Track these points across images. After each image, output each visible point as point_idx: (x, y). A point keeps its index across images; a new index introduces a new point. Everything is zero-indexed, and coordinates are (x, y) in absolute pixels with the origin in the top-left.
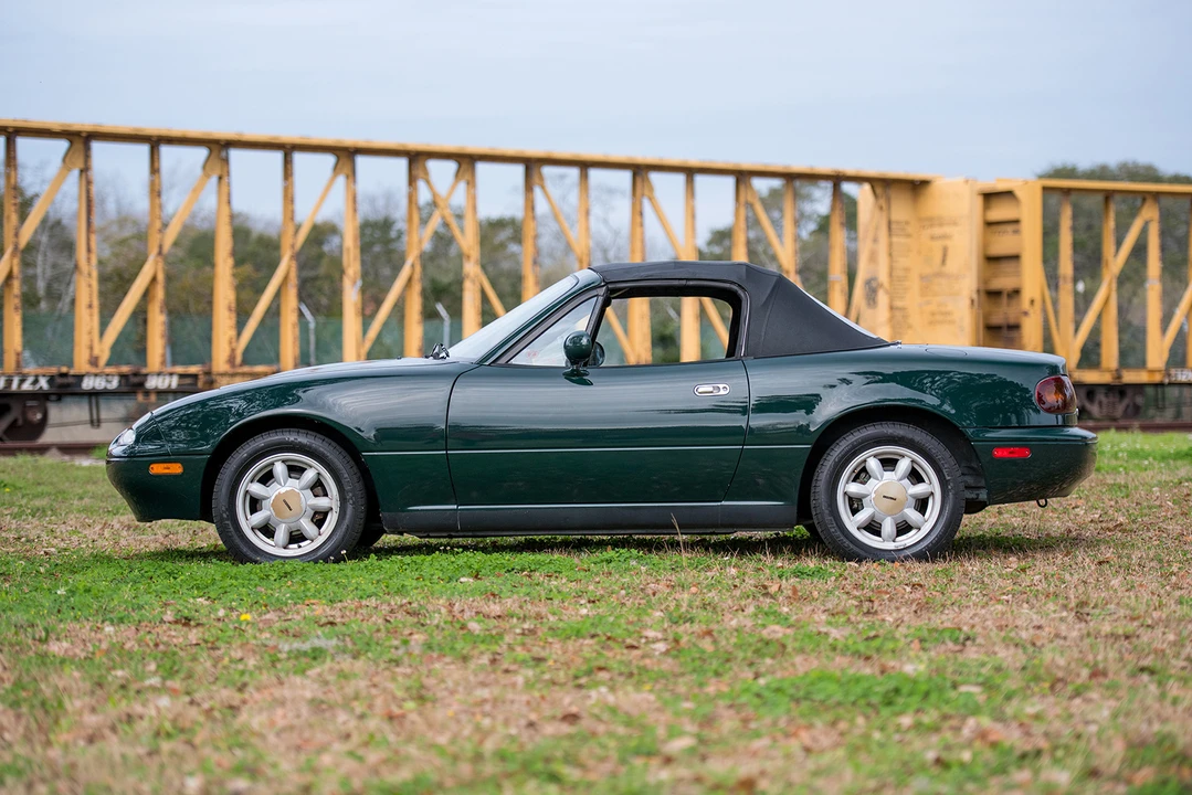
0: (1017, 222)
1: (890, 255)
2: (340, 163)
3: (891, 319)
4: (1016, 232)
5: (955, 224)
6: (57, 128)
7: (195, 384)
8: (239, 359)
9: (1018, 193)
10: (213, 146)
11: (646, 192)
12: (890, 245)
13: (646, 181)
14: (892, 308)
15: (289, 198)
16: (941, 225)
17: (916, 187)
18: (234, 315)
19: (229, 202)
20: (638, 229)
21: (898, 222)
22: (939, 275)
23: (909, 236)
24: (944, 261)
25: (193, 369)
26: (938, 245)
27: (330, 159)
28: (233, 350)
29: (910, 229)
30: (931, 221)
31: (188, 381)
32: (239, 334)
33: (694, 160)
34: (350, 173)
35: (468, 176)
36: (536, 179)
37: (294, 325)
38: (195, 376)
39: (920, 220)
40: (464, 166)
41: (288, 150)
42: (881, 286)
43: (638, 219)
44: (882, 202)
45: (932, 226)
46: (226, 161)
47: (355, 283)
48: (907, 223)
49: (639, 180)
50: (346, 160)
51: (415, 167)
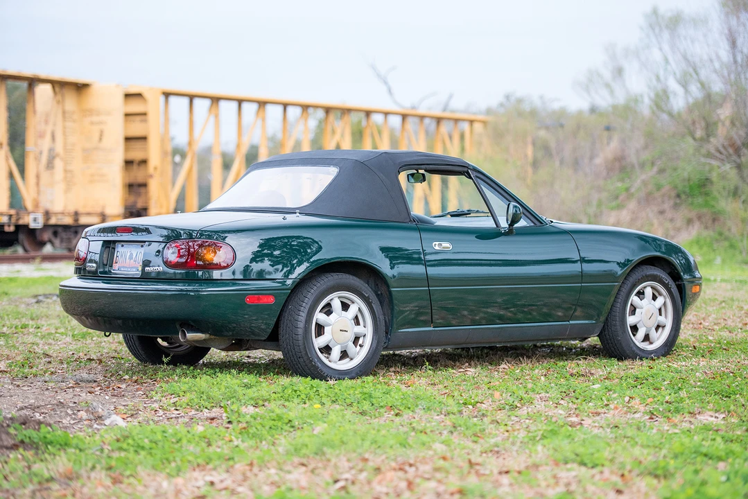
0: (145, 114)
1: (64, 134)
3: (65, 178)
5: (109, 114)
12: (64, 128)
14: (66, 171)
16: (98, 114)
17: (80, 88)
21: (69, 112)
22: (96, 149)
23: (75, 122)
24: (100, 139)
26: (96, 128)
29: (76, 117)
30: (89, 112)
39: (83, 111)
42: (58, 155)
44: (59, 97)
45: (91, 115)
48: (74, 112)
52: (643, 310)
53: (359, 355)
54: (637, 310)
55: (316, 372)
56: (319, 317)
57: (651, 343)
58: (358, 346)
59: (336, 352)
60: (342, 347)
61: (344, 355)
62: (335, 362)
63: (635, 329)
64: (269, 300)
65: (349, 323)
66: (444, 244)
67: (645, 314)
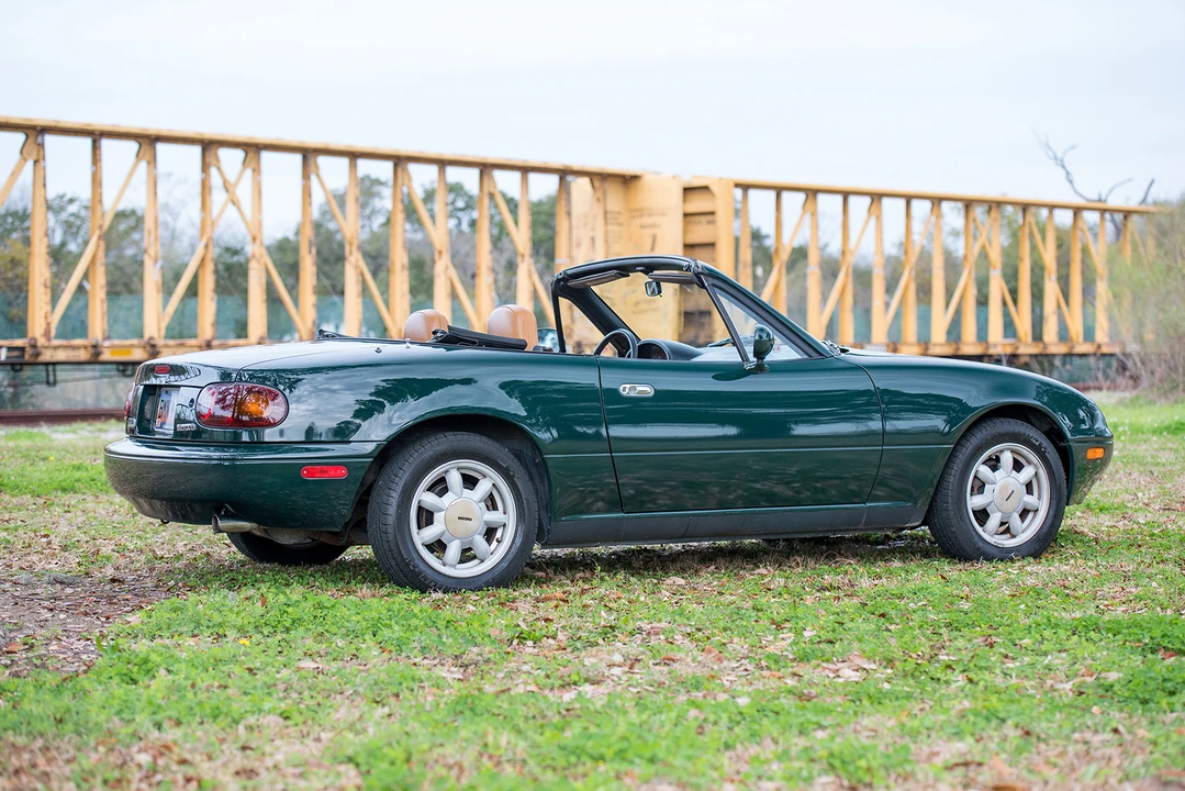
0: (713, 213)
1: (606, 241)
2: (143, 149)
4: (712, 222)
5: (664, 214)
7: (23, 356)
8: (53, 332)
9: (714, 188)
10: (30, 132)
12: (606, 232)
13: (405, 170)
15: (96, 181)
16: (650, 215)
17: (628, 181)
18: (49, 291)
19: (45, 185)
21: (612, 213)
23: (620, 225)
24: (653, 247)
25: (19, 342)
26: (647, 233)
27: (133, 146)
28: (48, 324)
29: (622, 219)
30: (639, 212)
31: (16, 353)
32: (53, 308)
34: (152, 159)
35: (253, 165)
36: (312, 168)
37: (102, 301)
38: (22, 349)
39: (631, 211)
40: (251, 155)
41: (96, 136)
43: (399, 206)
44: (599, 194)
45: (642, 216)
46: (41, 146)
47: (156, 261)
48: (619, 213)
49: (399, 170)
50: (147, 147)
51: (207, 154)
52: (997, 487)
53: (494, 555)
54: (987, 486)
55: (417, 580)
56: (423, 497)
57: (1014, 536)
58: (495, 543)
59: (453, 551)
60: (462, 543)
62: (454, 566)
63: (982, 516)
64: (339, 472)
65: (475, 506)
66: (640, 388)
67: (1000, 492)
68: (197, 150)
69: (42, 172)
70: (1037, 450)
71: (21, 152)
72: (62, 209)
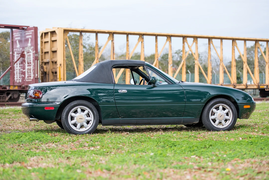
6: (107, 31)
10: (141, 35)
11: (235, 45)
15: (157, 46)
19: (144, 48)
20: (234, 53)
27: (166, 38)
33: (246, 38)
34: (170, 41)
35: (196, 42)
36: (211, 42)
40: (195, 39)
41: (157, 36)
43: (234, 51)
46: (143, 38)
49: (234, 42)
50: (169, 38)
51: (184, 39)
52: (218, 114)
54: (215, 114)
56: (72, 114)
57: (223, 126)
58: (89, 124)
59: (79, 126)
61: (82, 126)
62: (79, 129)
63: (214, 121)
64: (52, 108)
65: (84, 116)
66: (123, 91)
67: (218, 115)
68: (182, 38)
69: (143, 44)
70: (229, 105)
71: (138, 40)
72: (179, 53)
